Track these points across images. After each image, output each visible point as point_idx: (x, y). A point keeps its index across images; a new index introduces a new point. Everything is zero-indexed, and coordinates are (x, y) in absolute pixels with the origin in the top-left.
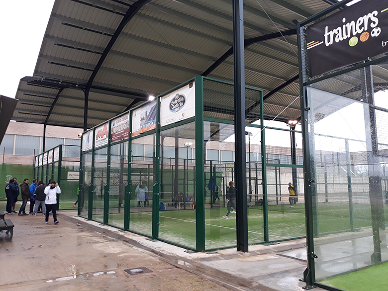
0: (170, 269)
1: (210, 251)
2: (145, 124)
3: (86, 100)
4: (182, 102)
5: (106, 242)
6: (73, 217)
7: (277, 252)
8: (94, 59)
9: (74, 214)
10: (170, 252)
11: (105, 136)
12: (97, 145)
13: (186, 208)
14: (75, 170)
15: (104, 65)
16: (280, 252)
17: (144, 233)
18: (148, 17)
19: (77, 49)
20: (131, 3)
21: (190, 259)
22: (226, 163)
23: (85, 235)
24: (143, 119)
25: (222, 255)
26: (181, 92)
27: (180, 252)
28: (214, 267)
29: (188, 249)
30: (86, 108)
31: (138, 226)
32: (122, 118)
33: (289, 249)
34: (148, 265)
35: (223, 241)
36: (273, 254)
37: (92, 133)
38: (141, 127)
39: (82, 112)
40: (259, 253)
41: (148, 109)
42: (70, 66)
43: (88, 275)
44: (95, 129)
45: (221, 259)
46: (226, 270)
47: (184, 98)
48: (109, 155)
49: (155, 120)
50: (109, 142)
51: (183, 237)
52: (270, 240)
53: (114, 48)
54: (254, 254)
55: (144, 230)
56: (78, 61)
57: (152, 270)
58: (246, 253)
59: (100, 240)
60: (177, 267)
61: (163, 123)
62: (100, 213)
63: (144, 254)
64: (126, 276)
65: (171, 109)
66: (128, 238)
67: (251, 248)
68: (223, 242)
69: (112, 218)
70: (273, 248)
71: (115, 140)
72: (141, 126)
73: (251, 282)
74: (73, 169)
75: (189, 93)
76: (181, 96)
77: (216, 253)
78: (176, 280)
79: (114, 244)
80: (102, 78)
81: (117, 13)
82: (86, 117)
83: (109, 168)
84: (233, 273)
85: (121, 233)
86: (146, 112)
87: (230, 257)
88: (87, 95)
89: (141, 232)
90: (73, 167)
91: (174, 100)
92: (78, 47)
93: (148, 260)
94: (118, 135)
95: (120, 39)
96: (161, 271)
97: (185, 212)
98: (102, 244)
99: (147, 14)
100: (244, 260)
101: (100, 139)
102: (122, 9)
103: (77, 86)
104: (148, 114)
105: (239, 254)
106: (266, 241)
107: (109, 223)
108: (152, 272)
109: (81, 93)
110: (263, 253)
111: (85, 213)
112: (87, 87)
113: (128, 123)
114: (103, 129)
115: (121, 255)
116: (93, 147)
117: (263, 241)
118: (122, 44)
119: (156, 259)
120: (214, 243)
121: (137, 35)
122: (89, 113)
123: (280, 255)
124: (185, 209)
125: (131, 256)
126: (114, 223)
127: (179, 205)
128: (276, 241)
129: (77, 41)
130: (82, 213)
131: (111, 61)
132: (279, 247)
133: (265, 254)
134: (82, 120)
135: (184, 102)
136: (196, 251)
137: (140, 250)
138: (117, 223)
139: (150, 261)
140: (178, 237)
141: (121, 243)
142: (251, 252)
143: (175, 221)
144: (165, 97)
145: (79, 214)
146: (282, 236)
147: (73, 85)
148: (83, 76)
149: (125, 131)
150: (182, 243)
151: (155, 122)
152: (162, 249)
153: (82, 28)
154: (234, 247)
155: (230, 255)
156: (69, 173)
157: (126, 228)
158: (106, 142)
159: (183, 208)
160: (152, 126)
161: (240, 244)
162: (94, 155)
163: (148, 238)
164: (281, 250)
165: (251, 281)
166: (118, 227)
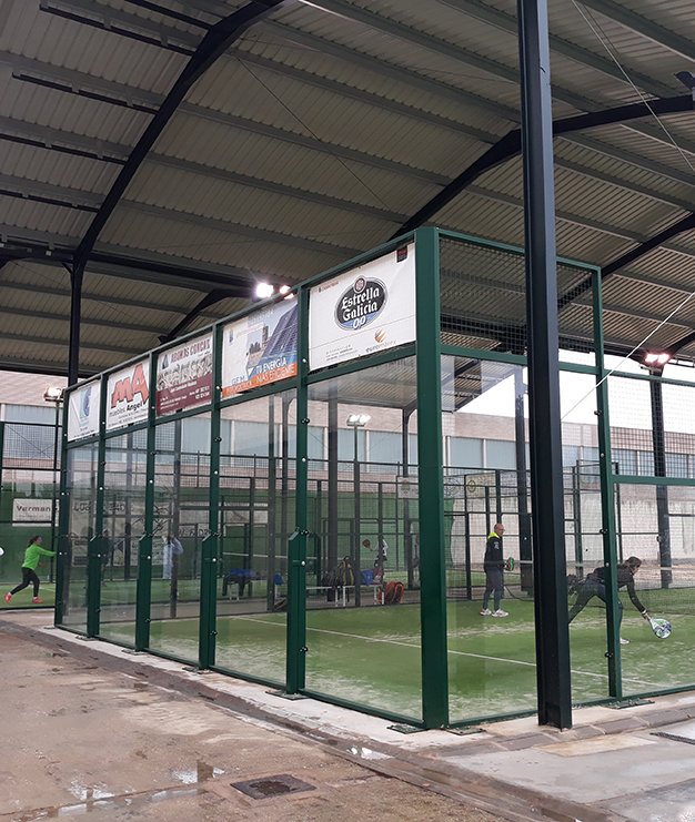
0: (361, 779)
1: (462, 726)
2: (261, 363)
3: (76, 295)
4: (374, 300)
5: (155, 701)
6: (42, 630)
7: (652, 727)
8: (100, 177)
9: (44, 621)
10: (349, 730)
11: (138, 398)
12: (113, 423)
13: (362, 602)
14: (37, 494)
15: (129, 194)
16: (660, 727)
17: (261, 676)
18: (258, 59)
19: (54, 148)
20: (213, 21)
21: (411, 749)
22: (467, 472)
23: (91, 683)
24: (254, 349)
25: (499, 737)
26: (372, 272)
27: (379, 730)
28: (487, 774)
29: (399, 721)
30: (75, 318)
31: (237, 656)
32: (189, 346)
33: (682, 717)
34: (295, 769)
35: (492, 697)
36: (640, 734)
37: (96, 388)
38: (250, 370)
39: (64, 329)
40: (603, 731)
41: (272, 319)
42: (31, 198)
43: (129, 801)
44: (106, 378)
45: (497, 750)
46: (523, 780)
47: (381, 290)
48: (152, 452)
49: (293, 353)
50: (151, 413)
51: (375, 687)
52: (625, 693)
53: (158, 147)
54: (588, 733)
55: (258, 666)
56: (54, 182)
57: (312, 783)
58: (566, 732)
59: (139, 697)
60: (379, 774)
61: (317, 361)
62: (125, 616)
63: (279, 738)
64: (241, 801)
65: (342, 321)
66: (215, 691)
67: (579, 716)
68: (494, 701)
69: (159, 632)
70: (637, 714)
71: (167, 410)
72: (247, 368)
73: (605, 816)
74: (33, 491)
75: (397, 276)
76: (373, 285)
77: (481, 731)
78: (387, 811)
79: (180, 707)
80: (122, 233)
81: (171, 47)
82: (74, 343)
83: (150, 487)
84: (546, 790)
85: (193, 677)
86: (266, 329)
87: (522, 742)
88: (77, 280)
89: (249, 672)
90: (33, 485)
91: (350, 294)
92: (56, 144)
93: (293, 755)
94: (178, 394)
95: (176, 120)
96: (337, 786)
97: (361, 613)
98: (147, 708)
99: (255, 51)
100: (563, 750)
101: (124, 404)
102: (185, 36)
103: (49, 253)
104: (270, 335)
105: (547, 735)
106: (614, 695)
107: (152, 647)
108: (314, 788)
109: (62, 276)
110: (614, 729)
111: (78, 617)
112: (78, 257)
113: (210, 360)
114: (131, 378)
115: (211, 741)
116: (102, 427)
117: (606, 696)
118: (180, 137)
119: (315, 751)
120: (468, 702)
121: (225, 111)
122: (85, 331)
123: (661, 735)
124: (357, 605)
125: (240, 745)
126: (166, 648)
127: (340, 593)
128: (642, 696)
129: (55, 125)
130: (65, 619)
131: (150, 184)
132: (653, 712)
133: (619, 732)
134: (63, 353)
135: (380, 300)
136: (423, 726)
137: (263, 724)
138: (173, 648)
139: (300, 756)
140: (359, 685)
141: (201, 705)
142: (580, 727)
143: (338, 639)
144: (321, 286)
145: (58, 622)
146: (656, 680)
147: (36, 252)
148: (67, 226)
149: (200, 382)
150: (376, 704)
151: (292, 359)
152: (322, 722)
153: (69, 90)
154: (530, 713)
155: (521, 737)
156: (17, 502)
157: (206, 662)
158: (142, 414)
159: (353, 601)
160: (286, 368)
161: (547, 704)
162: (103, 450)
163: (273, 690)
164: (660, 721)
165: (602, 811)
166: (181, 657)
